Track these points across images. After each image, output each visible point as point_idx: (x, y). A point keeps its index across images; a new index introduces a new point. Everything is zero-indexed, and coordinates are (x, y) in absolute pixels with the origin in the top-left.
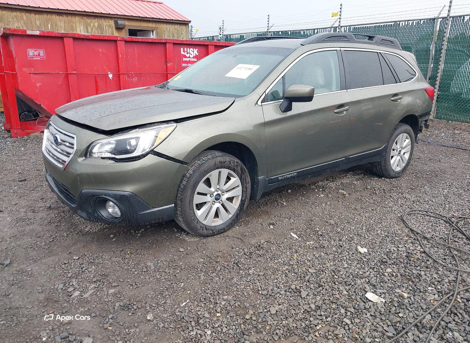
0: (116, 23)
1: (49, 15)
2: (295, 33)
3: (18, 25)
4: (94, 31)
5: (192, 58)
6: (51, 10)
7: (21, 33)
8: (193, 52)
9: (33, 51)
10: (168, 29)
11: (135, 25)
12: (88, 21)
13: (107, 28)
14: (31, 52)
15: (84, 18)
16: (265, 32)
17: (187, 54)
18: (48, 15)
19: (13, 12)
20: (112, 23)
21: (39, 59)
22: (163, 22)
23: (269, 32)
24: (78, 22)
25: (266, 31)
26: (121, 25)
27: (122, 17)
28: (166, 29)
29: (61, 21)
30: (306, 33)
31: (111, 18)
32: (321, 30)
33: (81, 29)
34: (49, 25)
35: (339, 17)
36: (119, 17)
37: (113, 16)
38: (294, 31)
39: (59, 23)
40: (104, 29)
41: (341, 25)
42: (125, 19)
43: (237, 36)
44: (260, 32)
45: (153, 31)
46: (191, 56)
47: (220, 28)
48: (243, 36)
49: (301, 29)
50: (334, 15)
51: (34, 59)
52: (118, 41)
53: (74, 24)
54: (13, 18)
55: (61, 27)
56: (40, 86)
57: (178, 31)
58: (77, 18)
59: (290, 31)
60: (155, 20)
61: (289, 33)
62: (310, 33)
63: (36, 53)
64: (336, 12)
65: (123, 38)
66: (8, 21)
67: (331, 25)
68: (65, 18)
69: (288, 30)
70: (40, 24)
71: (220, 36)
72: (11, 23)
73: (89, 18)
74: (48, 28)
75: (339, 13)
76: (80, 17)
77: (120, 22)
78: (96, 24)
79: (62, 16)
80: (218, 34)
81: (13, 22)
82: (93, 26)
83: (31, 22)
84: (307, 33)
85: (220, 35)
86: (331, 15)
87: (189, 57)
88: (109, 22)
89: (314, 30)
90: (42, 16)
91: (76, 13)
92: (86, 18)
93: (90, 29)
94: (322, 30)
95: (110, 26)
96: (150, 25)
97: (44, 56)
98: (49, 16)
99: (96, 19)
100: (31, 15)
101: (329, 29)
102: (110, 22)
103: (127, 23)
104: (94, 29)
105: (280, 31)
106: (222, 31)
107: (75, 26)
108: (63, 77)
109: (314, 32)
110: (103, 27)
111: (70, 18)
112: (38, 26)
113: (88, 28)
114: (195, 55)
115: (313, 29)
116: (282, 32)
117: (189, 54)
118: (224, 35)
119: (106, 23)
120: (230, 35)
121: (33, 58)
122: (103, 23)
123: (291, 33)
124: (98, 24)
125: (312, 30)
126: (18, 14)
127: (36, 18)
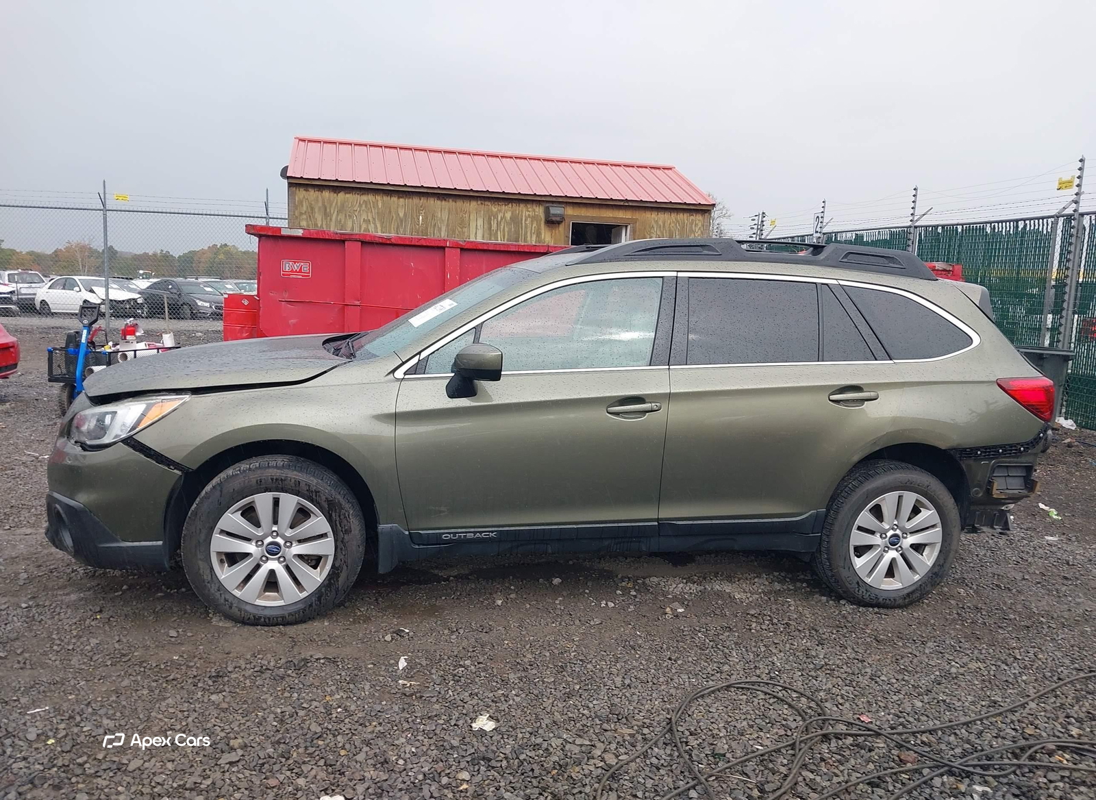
0: (547, 211)
1: (422, 198)
2: (973, 229)
3: (368, 217)
4: (502, 227)
6: (425, 191)
7: (273, 232)
9: (291, 263)
10: (661, 223)
11: (588, 214)
12: (494, 208)
13: (528, 222)
14: (287, 265)
15: (487, 203)
16: (907, 227)
18: (420, 199)
19: (362, 194)
20: (540, 211)
21: (300, 277)
22: (652, 209)
23: (916, 227)
24: (475, 212)
25: (909, 224)
26: (555, 215)
27: (561, 200)
28: (657, 222)
29: (443, 210)
30: (996, 231)
31: (539, 202)
32: (1032, 221)
34: (421, 218)
35: (1076, 190)
36: (554, 199)
37: (543, 199)
38: (970, 224)
39: (440, 214)
40: (521, 224)
41: (1081, 210)
42: (567, 203)
43: (849, 235)
44: (895, 228)
45: (626, 226)
47: (818, 217)
48: (862, 236)
49: (986, 220)
50: (1064, 185)
51: (291, 276)
52: (446, 249)
53: (467, 215)
54: (360, 206)
55: (442, 220)
56: (294, 325)
57: (684, 227)
58: (474, 204)
59: (962, 225)
60: (631, 204)
61: (960, 230)
62: (1008, 229)
63: (296, 267)
64: (1069, 178)
65: (457, 243)
66: (352, 211)
67: (1057, 211)
68: (449, 204)
69: (956, 222)
70: (405, 215)
71: (815, 235)
72: (356, 214)
73: (496, 203)
74: (419, 222)
75: (1077, 181)
76: (479, 202)
77: (555, 210)
78: (508, 215)
79: (445, 200)
80: (811, 231)
81: (359, 211)
82: (502, 219)
83: (390, 212)
84: (1000, 230)
85: (817, 232)
86: (1057, 186)
88: (534, 211)
89: (1017, 221)
90: (410, 200)
91: (471, 194)
92: (489, 204)
93: (495, 225)
94: (1037, 221)
95: (534, 218)
96: (621, 215)
97: (309, 273)
99: (510, 205)
100: (392, 198)
101: (1053, 220)
102: (537, 209)
103: (570, 211)
104: (503, 224)
105: (938, 226)
106: (820, 225)
107: (467, 218)
108: (336, 310)
109: (1017, 227)
110: (522, 220)
111: (460, 203)
112: (400, 218)
113: (492, 222)
115: (1013, 221)
116: (943, 227)
118: (824, 234)
119: (527, 213)
120: (836, 233)
121: (289, 275)
122: (522, 212)
123: (962, 230)
124: (512, 214)
125: (1012, 223)
126: (370, 198)
127: (400, 206)
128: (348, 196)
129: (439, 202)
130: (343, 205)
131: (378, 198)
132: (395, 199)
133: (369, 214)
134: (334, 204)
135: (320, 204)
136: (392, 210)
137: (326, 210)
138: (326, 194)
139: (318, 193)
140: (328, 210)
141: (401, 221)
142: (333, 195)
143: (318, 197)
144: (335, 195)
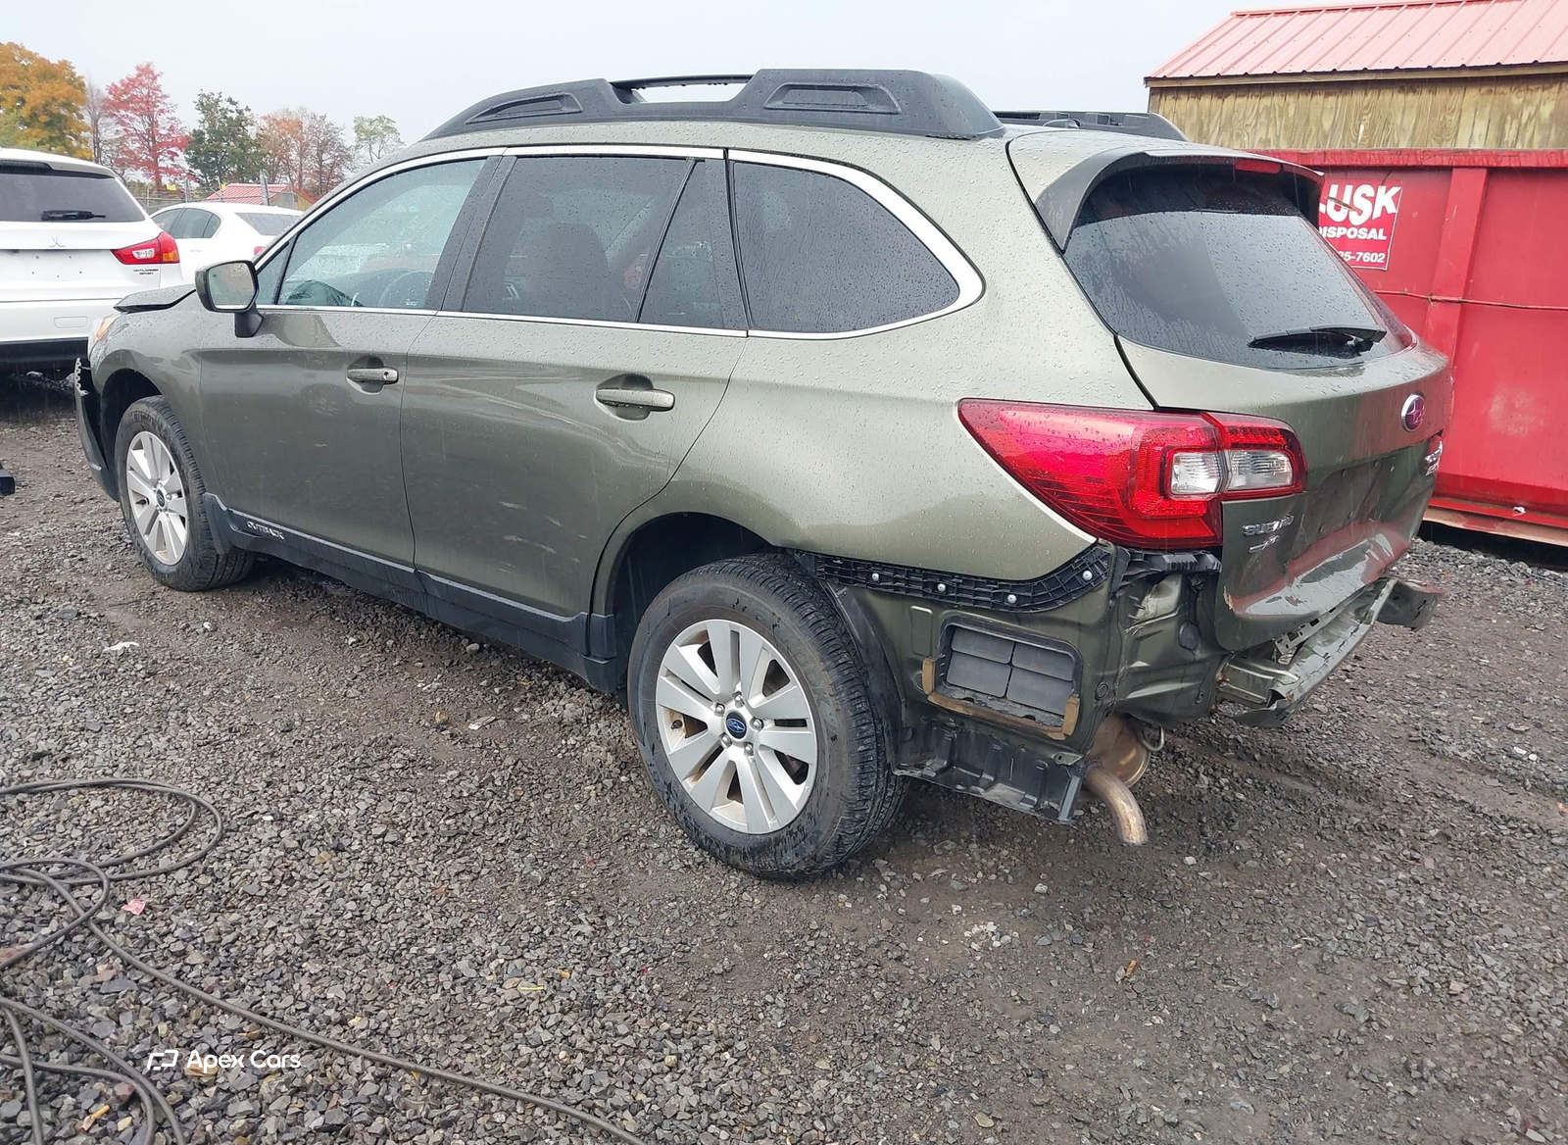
4: (1528, 135)
5: (1359, 227)
8: (1373, 200)
12: (1515, 97)
15: (1501, 89)
17: (1337, 209)
18: (1366, 94)
24: (1472, 109)
29: (1407, 111)
33: (1476, 133)
34: (1362, 127)
39: (1400, 117)
46: (1355, 219)
53: (1454, 118)
54: (1258, 115)
55: (1402, 129)
58: (1472, 95)
66: (1243, 126)
68: (1425, 98)
70: (1333, 126)
72: (1249, 130)
74: (1357, 137)
78: (1547, 110)
79: (1414, 91)
81: (1255, 126)
82: (1530, 118)
83: (1308, 121)
87: (1346, 223)
90: (1347, 98)
93: (1513, 132)
98: (1369, 96)
100: (1314, 98)
104: (1530, 129)
107: (1454, 123)
111: (1442, 96)
112: (1324, 132)
113: (1507, 127)
114: (1377, 214)
117: (1344, 211)
124: (1557, 107)
126: (1276, 100)
127: (1326, 109)
128: (1240, 101)
129: (1401, 97)
130: (1230, 118)
131: (1291, 99)
132: (1319, 99)
133: (1270, 129)
134: (1216, 118)
135: (1194, 119)
136: (1312, 118)
137: (1202, 128)
138: (1206, 101)
139: (1193, 102)
140: (1205, 128)
141: (1325, 137)
142: (1216, 102)
143: (1192, 108)
144: (1220, 101)
